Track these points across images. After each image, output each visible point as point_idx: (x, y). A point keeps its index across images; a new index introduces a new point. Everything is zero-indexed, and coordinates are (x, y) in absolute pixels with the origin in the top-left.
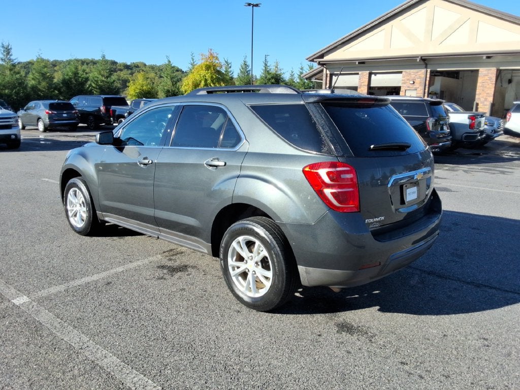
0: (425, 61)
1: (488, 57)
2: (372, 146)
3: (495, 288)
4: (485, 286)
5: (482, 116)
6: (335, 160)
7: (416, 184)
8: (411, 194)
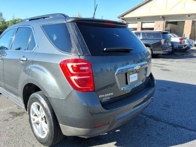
0: (164, 17)
1: (189, 16)
2: (105, 49)
3: (184, 128)
4: (179, 126)
5: (185, 39)
6: (78, 58)
7: (137, 72)
8: (133, 78)
